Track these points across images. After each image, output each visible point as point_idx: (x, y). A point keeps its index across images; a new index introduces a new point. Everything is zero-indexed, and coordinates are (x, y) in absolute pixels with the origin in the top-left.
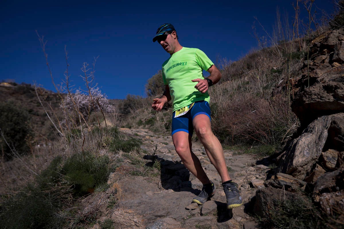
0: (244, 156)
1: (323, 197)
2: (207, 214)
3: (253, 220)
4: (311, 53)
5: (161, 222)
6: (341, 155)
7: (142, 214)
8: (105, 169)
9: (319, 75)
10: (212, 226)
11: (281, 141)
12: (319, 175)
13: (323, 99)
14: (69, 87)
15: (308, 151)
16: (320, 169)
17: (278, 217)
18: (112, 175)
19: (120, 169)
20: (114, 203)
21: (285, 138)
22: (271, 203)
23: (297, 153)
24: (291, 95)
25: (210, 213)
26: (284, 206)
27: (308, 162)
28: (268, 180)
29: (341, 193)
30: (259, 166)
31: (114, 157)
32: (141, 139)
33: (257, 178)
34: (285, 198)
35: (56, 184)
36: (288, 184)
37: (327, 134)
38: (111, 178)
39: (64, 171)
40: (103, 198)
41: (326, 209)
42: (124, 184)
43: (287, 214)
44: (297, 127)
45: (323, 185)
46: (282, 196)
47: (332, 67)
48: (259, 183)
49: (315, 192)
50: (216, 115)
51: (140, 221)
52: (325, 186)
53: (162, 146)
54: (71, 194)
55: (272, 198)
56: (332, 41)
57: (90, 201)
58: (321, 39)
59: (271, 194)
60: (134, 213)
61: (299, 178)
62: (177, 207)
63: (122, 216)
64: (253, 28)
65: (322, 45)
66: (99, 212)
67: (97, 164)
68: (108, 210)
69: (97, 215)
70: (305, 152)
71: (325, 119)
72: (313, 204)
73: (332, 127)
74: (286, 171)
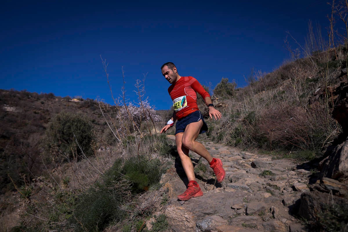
0: (283, 160)
2: (252, 214)
3: (299, 222)
5: (210, 220)
7: (192, 211)
8: (157, 171)
10: (258, 225)
11: (322, 146)
14: (125, 101)
17: (327, 221)
18: (164, 176)
19: (170, 170)
20: (167, 201)
21: (326, 144)
23: (343, 158)
24: (330, 102)
25: (255, 213)
26: (333, 211)
28: (313, 184)
30: (300, 170)
31: (165, 160)
33: (299, 182)
34: (333, 202)
35: (118, 182)
36: (335, 189)
38: (163, 179)
39: (124, 171)
40: (157, 195)
42: (175, 184)
44: (339, 133)
46: (330, 200)
48: (303, 187)
50: (253, 122)
51: (191, 217)
54: (130, 191)
55: (319, 202)
57: (146, 198)
59: (318, 198)
60: (184, 210)
61: (346, 183)
62: (224, 206)
63: (174, 212)
64: (285, 42)
66: (154, 207)
67: (151, 166)
68: (161, 206)
69: (153, 210)
74: (331, 176)
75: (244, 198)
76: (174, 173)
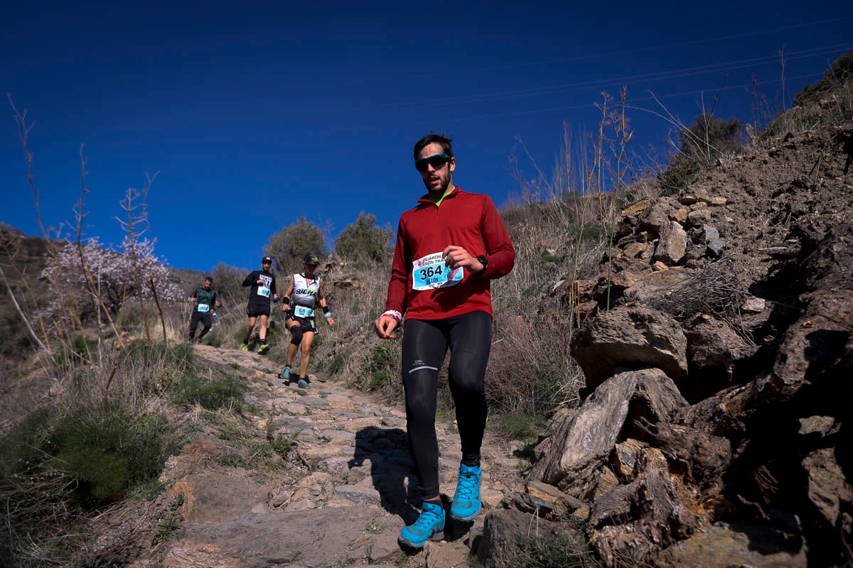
1: (604, 533)
4: (619, 235)
6: (642, 455)
7: (239, 555)
8: (156, 447)
9: (628, 282)
12: (605, 489)
13: (626, 338)
14: (81, 241)
15: (589, 440)
16: (609, 477)
18: (173, 461)
19: (194, 447)
20: (174, 528)
22: (512, 542)
23: (570, 442)
24: (575, 314)
25: (387, 558)
26: (534, 550)
27: (589, 463)
28: (511, 495)
29: (633, 526)
31: (180, 419)
32: (245, 378)
34: (537, 532)
35: (32, 478)
36: (547, 505)
37: (627, 409)
38: (170, 469)
41: (607, 557)
42: (201, 483)
43: (539, 565)
45: (607, 510)
46: (534, 528)
47: (654, 270)
48: (493, 498)
49: (593, 523)
52: (611, 513)
53: (292, 398)
54: (63, 502)
55: (514, 532)
56: (658, 219)
58: (639, 211)
59: (514, 523)
60: (218, 553)
61: (570, 493)
62: (319, 543)
63: (189, 558)
65: (640, 222)
66: (135, 547)
67: (138, 434)
68: (156, 544)
69: (129, 555)
70: (585, 442)
71: (627, 377)
72: (587, 546)
73: (637, 396)
74: (548, 477)
75: (368, 522)
76: (204, 456)
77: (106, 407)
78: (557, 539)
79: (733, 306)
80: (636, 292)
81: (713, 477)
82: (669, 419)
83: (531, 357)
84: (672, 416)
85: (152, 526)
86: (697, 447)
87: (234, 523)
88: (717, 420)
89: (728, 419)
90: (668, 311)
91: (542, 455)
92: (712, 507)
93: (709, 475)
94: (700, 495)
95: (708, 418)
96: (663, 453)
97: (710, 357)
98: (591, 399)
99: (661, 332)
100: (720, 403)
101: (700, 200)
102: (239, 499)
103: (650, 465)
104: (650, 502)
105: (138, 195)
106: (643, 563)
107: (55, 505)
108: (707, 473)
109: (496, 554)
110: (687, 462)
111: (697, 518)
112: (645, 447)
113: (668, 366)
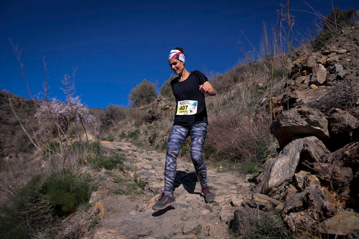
0: (228, 173)
1: (290, 216)
2: (188, 233)
4: (293, 73)
6: (307, 178)
7: (125, 234)
8: (87, 188)
9: (298, 96)
12: (291, 195)
13: (297, 123)
14: (48, 100)
15: (282, 173)
16: (293, 189)
18: (94, 194)
19: (102, 187)
20: (97, 223)
22: (247, 222)
23: (272, 174)
24: (273, 113)
25: (191, 232)
26: (258, 225)
27: (282, 183)
28: (245, 200)
29: (305, 212)
30: (240, 184)
31: (96, 175)
32: (124, 154)
33: (237, 197)
34: (258, 217)
35: (36, 205)
36: (262, 204)
37: (299, 157)
38: (93, 197)
40: (85, 218)
41: (292, 227)
42: (107, 203)
43: (260, 232)
45: (291, 205)
46: (257, 215)
47: (311, 89)
48: (239, 201)
49: (285, 211)
52: (293, 206)
53: (146, 162)
54: (50, 214)
55: (248, 217)
56: (311, 63)
57: (72, 221)
58: (302, 61)
59: (247, 213)
60: (116, 233)
61: (274, 198)
62: (160, 226)
63: (104, 236)
64: (238, 43)
65: (302, 66)
66: (81, 232)
67: (79, 183)
68: (90, 230)
69: (79, 235)
70: (280, 173)
71: (298, 142)
72: (283, 222)
73: (304, 150)
74: (263, 191)
75: (182, 216)
76: (107, 191)
77: (64, 172)
78: (268, 220)
79: (351, 103)
80: (302, 100)
81: (344, 187)
82: (321, 160)
83: (253, 135)
84: (322, 159)
85: (88, 223)
86: (334, 173)
87: (122, 219)
88: (345, 159)
89: (350, 158)
90: (318, 107)
91: (260, 181)
92: (344, 201)
93: (341, 186)
94: (337, 196)
95: (340, 158)
96: (317, 177)
97: (340, 129)
98: (282, 153)
99: (314, 119)
100: (346, 151)
101: (333, 52)
102: (124, 209)
103: (311, 183)
104: (312, 200)
105: (69, 77)
106: (310, 229)
107: (47, 216)
108: (340, 185)
109: (240, 228)
110: (329, 180)
111: (336, 207)
112: (308, 175)
113: (319, 135)
